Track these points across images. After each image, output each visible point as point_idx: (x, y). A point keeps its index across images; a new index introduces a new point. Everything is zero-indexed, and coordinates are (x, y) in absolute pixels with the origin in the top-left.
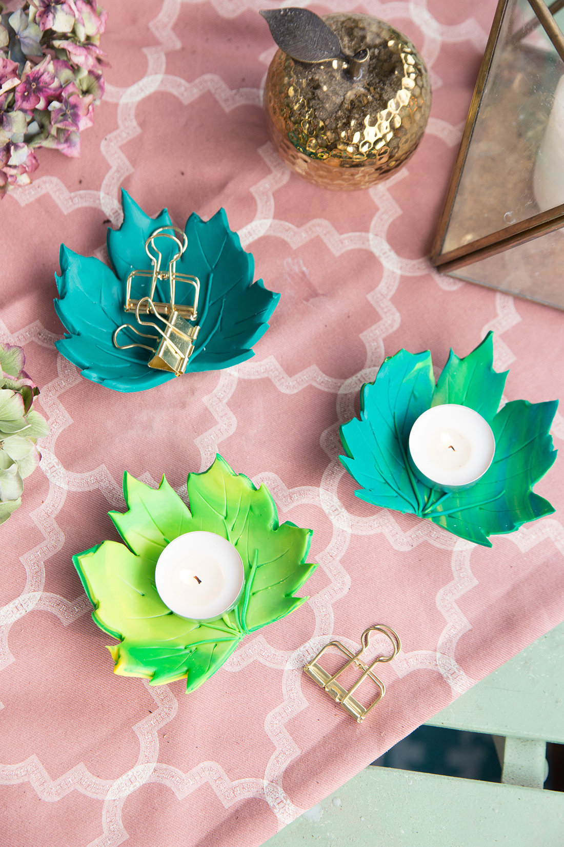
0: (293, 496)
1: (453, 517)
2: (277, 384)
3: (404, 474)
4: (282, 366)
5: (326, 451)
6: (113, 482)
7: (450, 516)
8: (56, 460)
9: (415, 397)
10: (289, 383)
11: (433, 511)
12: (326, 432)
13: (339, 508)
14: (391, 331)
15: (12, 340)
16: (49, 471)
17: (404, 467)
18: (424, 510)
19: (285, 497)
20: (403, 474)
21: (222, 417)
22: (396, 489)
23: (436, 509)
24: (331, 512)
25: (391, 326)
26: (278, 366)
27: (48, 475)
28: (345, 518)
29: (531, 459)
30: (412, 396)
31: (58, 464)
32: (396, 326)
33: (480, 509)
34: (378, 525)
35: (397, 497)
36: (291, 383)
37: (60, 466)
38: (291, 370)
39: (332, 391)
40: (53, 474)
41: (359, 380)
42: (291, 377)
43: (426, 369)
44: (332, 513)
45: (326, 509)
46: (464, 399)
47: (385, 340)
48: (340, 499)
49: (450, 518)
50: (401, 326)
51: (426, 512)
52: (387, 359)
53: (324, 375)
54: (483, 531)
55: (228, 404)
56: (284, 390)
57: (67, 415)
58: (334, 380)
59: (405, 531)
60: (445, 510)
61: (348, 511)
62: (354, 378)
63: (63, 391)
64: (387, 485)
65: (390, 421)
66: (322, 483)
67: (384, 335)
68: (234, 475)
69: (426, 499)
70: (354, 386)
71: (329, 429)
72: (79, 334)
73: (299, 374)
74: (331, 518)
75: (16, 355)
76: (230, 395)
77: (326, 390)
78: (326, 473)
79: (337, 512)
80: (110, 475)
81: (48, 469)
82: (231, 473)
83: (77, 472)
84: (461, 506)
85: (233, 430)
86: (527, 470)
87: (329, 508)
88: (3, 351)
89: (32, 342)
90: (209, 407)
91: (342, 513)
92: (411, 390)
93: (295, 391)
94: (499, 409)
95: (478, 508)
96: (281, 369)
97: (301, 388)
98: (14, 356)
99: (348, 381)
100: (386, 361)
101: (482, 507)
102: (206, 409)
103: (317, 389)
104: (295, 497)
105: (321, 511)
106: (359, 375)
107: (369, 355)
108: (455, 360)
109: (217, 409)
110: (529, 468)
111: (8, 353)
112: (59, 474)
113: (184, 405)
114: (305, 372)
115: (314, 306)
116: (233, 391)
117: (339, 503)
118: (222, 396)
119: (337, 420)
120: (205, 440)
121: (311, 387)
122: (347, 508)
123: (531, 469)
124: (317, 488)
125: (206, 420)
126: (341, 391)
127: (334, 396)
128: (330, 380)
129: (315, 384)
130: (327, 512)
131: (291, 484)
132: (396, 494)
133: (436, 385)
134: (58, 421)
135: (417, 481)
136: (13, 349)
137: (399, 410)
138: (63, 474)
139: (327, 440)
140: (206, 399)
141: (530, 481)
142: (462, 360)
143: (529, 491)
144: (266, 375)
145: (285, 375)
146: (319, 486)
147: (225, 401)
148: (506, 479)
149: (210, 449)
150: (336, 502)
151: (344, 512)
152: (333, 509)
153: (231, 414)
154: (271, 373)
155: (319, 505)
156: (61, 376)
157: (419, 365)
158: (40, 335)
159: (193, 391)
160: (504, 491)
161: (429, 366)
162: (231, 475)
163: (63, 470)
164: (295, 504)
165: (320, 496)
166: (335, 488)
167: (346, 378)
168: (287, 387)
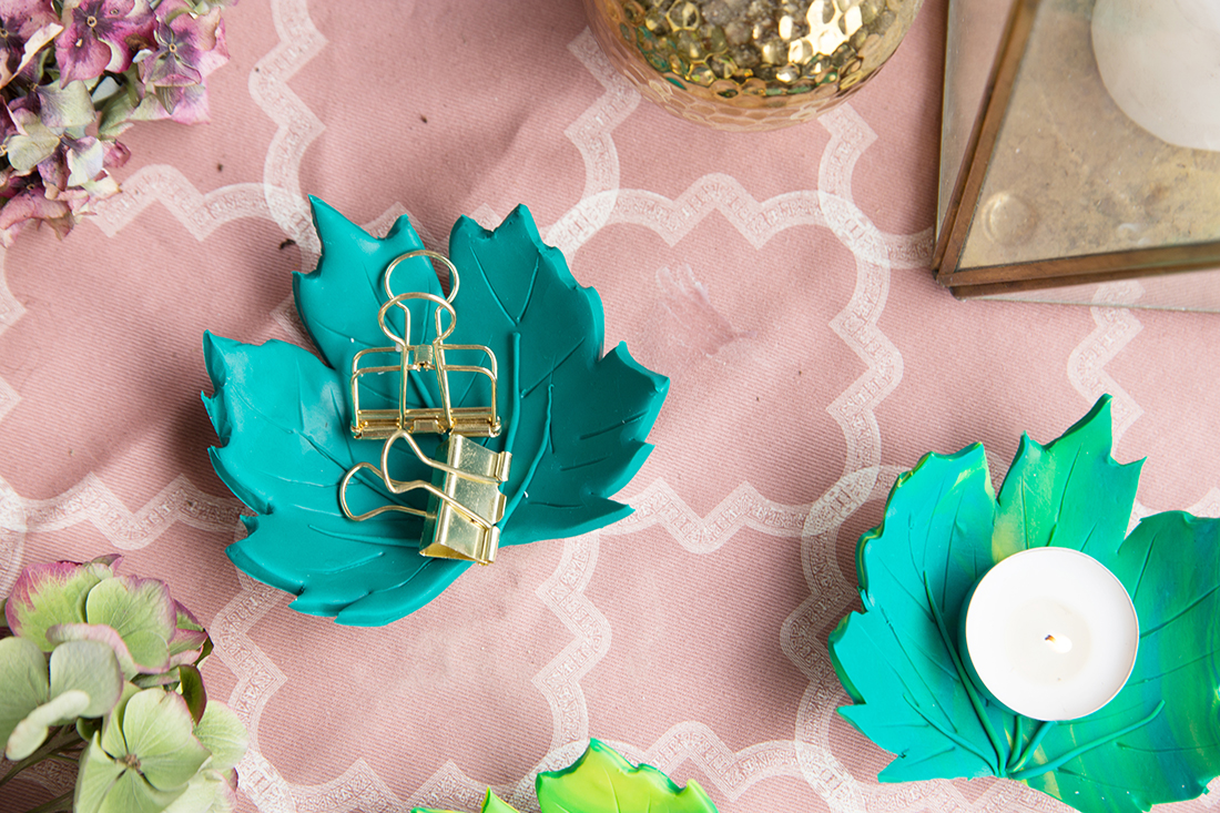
0: (745, 767)
1: (1070, 772)
2: (679, 537)
3: (958, 693)
4: (681, 495)
5: (797, 661)
6: (386, 791)
7: (1061, 769)
8: (266, 764)
9: (959, 531)
10: (701, 531)
11: (1028, 768)
12: (789, 620)
13: (837, 774)
14: (887, 390)
15: (137, 526)
16: (255, 790)
17: (957, 677)
18: (1009, 765)
19: (728, 770)
20: (956, 693)
21: (579, 622)
22: (950, 734)
23: (1032, 759)
24: (822, 783)
25: (887, 378)
26: (675, 497)
27: (254, 797)
28: (852, 792)
29: (1209, 632)
30: (954, 533)
31: (270, 772)
32: (897, 378)
33: (1120, 745)
34: (918, 794)
35: (953, 749)
36: (705, 530)
37: (276, 776)
38: (701, 503)
39: (789, 533)
40: (266, 794)
41: (837, 499)
42: (702, 517)
43: (977, 480)
44: (826, 787)
45: (812, 778)
46: (1056, 520)
47: (877, 412)
48: (836, 754)
49: (1063, 774)
50: (906, 377)
51: (1015, 770)
52: (901, 480)
53: (768, 501)
54: (1135, 801)
55: (588, 593)
56: (695, 548)
57: (272, 667)
58: (791, 509)
59: (972, 799)
60: (1051, 760)
61: (857, 777)
62: (827, 497)
63: (256, 618)
64: (931, 727)
65: (919, 593)
66: (799, 731)
67: (876, 402)
68: (630, 771)
69: (1009, 738)
70: (829, 516)
71: (795, 614)
72: (270, 511)
73: (720, 508)
74: (824, 795)
75: (155, 601)
76: (589, 574)
77: (777, 533)
78: (802, 708)
79: (834, 783)
80: (376, 778)
81: (252, 785)
82: (624, 768)
83: (312, 784)
84: (1080, 746)
85: (605, 647)
86: (1204, 657)
87: (817, 775)
88: (126, 593)
89: (178, 525)
90: (550, 605)
91: (844, 784)
92: (952, 521)
93: (717, 546)
94: (1128, 532)
95: (1114, 743)
96: (680, 503)
97: (727, 537)
98: (152, 604)
99: (817, 506)
100: (899, 485)
101: (1122, 741)
102: (547, 610)
103: (758, 533)
104: (749, 767)
105: (803, 785)
106: (835, 490)
107: (851, 445)
108: (1033, 453)
109: (569, 608)
110: (1208, 652)
111: (138, 598)
112: (276, 793)
113: (501, 611)
114: (728, 500)
115: (728, 362)
116: (593, 564)
117: (836, 764)
118: (574, 578)
119: (808, 593)
120: (554, 675)
121: (746, 530)
122: (852, 771)
123: (1212, 653)
124: (790, 742)
125: (549, 634)
126: (808, 531)
127: (796, 543)
128: (780, 511)
129: (752, 524)
130: (814, 785)
131: (737, 743)
132: (952, 744)
133: (998, 500)
134: (257, 683)
135: (985, 702)
136: (147, 587)
137: (932, 564)
138: (284, 792)
139: (794, 637)
140: (542, 591)
141: (1213, 681)
142: (1047, 447)
143: (1214, 702)
144: (654, 521)
145: (692, 514)
146: (794, 737)
147: (581, 588)
148: (1161, 675)
149: (567, 693)
150: (831, 762)
151: (848, 780)
152: (827, 776)
153: (596, 613)
154: (661, 513)
155: (797, 776)
156: (247, 588)
157: (963, 475)
158: (191, 504)
159: (514, 579)
160: (1163, 702)
161: (983, 471)
162: (625, 773)
163: (282, 784)
164: (751, 781)
165: (798, 757)
166: (824, 734)
167: (811, 500)
168: (700, 539)
